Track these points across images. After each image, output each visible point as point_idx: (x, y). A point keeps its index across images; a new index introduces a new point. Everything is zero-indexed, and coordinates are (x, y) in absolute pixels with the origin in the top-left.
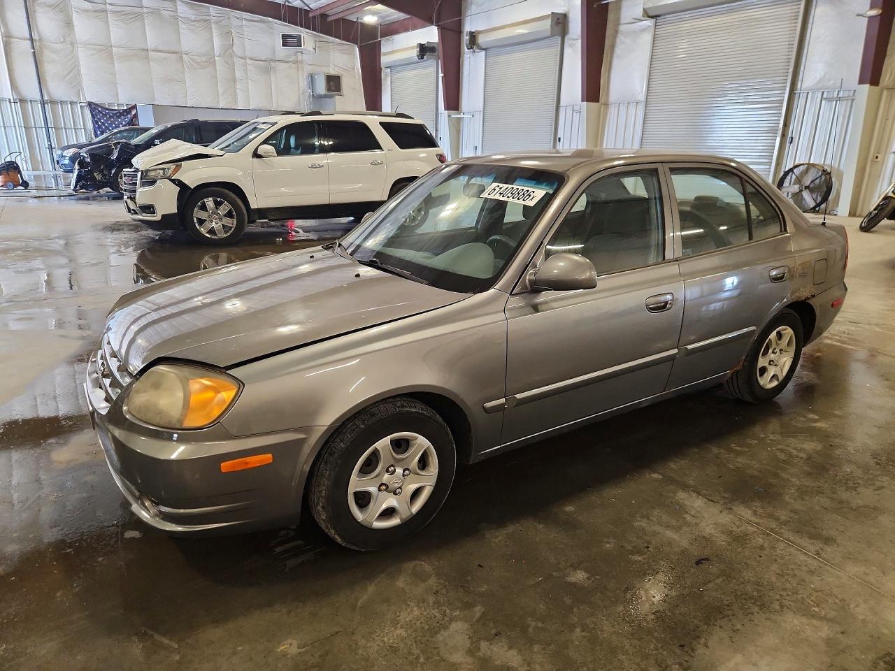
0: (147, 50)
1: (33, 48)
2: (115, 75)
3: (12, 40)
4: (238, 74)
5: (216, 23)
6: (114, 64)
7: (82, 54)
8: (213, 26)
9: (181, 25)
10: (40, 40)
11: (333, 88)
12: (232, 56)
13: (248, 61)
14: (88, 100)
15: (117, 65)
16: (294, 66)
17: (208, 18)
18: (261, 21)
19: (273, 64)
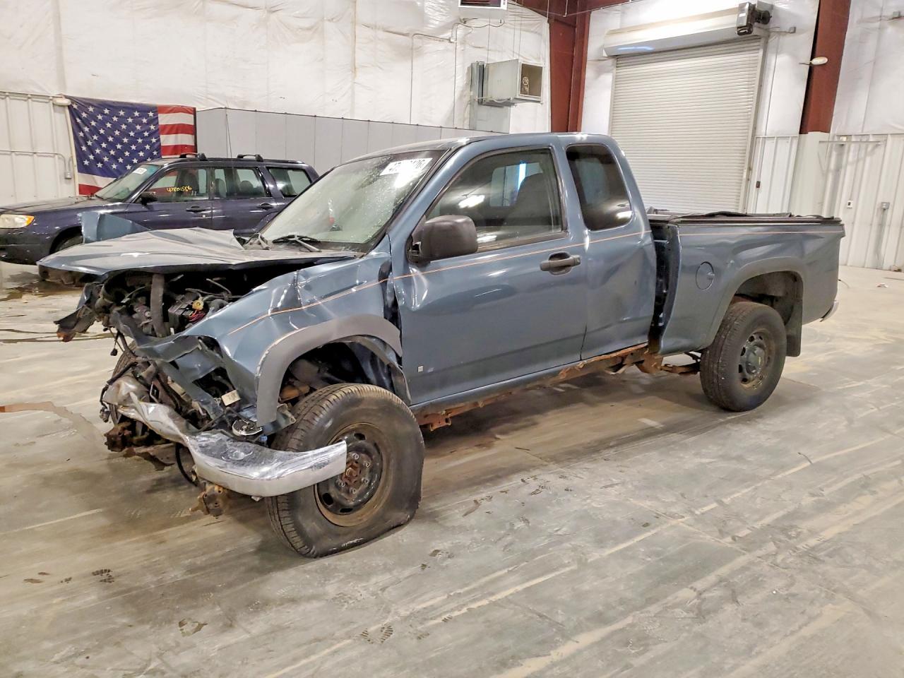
4: (361, 57)
11: (527, 89)
12: (354, 23)
14: (68, 93)
16: (451, 46)
19: (418, 42)
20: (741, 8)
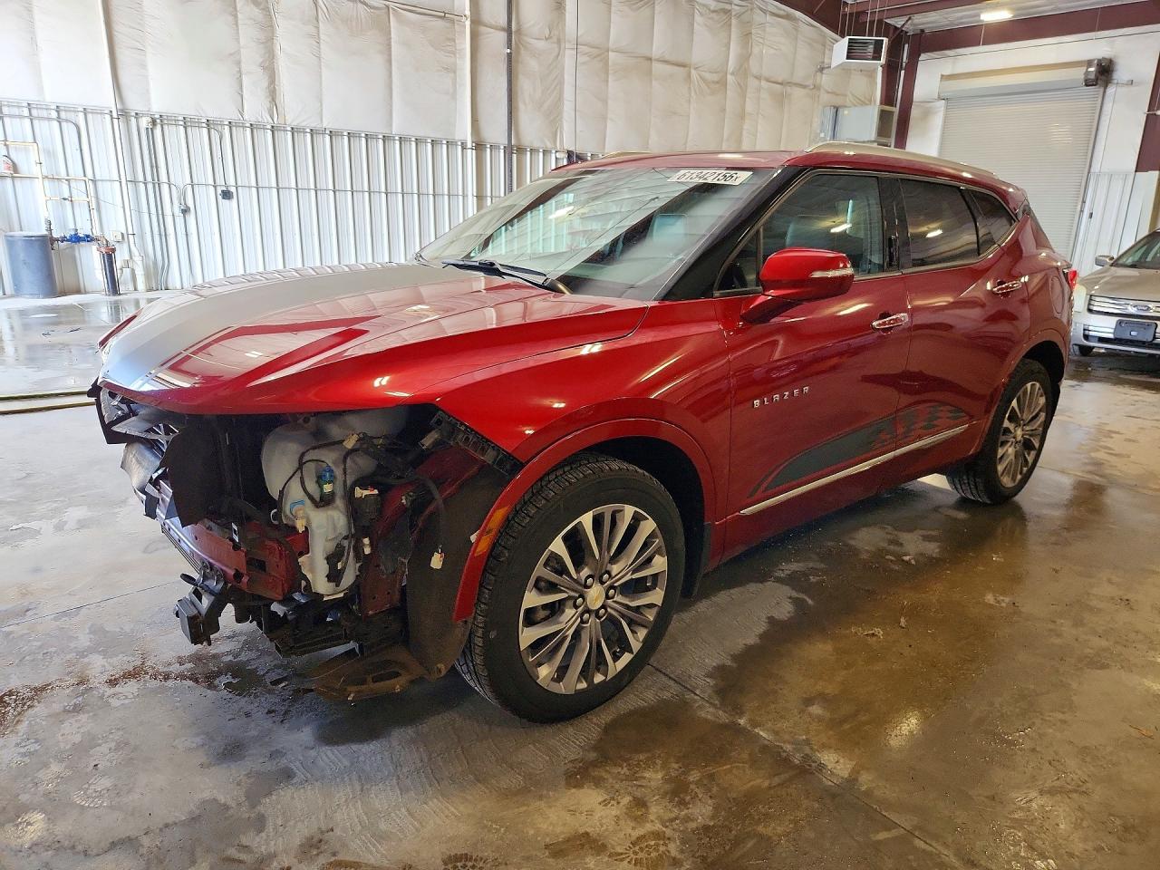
0: (651, 59)
1: (509, 46)
2: (607, 103)
3: (483, 29)
4: (749, 107)
5: (739, 16)
6: (607, 81)
7: (568, 60)
8: (734, 21)
9: (698, 18)
10: (519, 31)
12: (746, 73)
13: (763, 83)
14: (566, 148)
15: (613, 86)
16: (811, 93)
17: (728, 7)
18: (788, 17)
19: (789, 90)
20: (1089, 63)
